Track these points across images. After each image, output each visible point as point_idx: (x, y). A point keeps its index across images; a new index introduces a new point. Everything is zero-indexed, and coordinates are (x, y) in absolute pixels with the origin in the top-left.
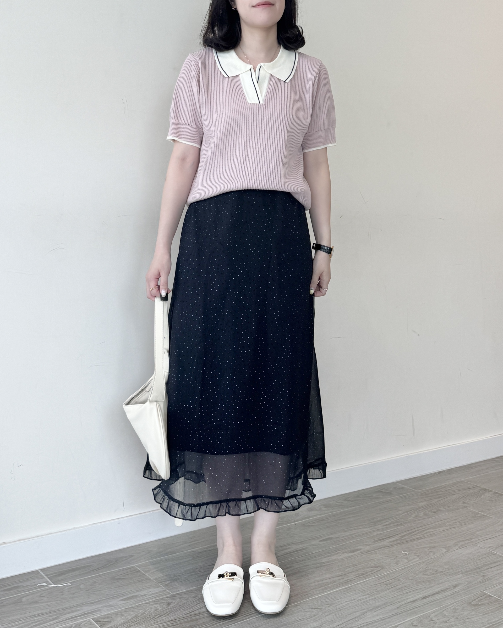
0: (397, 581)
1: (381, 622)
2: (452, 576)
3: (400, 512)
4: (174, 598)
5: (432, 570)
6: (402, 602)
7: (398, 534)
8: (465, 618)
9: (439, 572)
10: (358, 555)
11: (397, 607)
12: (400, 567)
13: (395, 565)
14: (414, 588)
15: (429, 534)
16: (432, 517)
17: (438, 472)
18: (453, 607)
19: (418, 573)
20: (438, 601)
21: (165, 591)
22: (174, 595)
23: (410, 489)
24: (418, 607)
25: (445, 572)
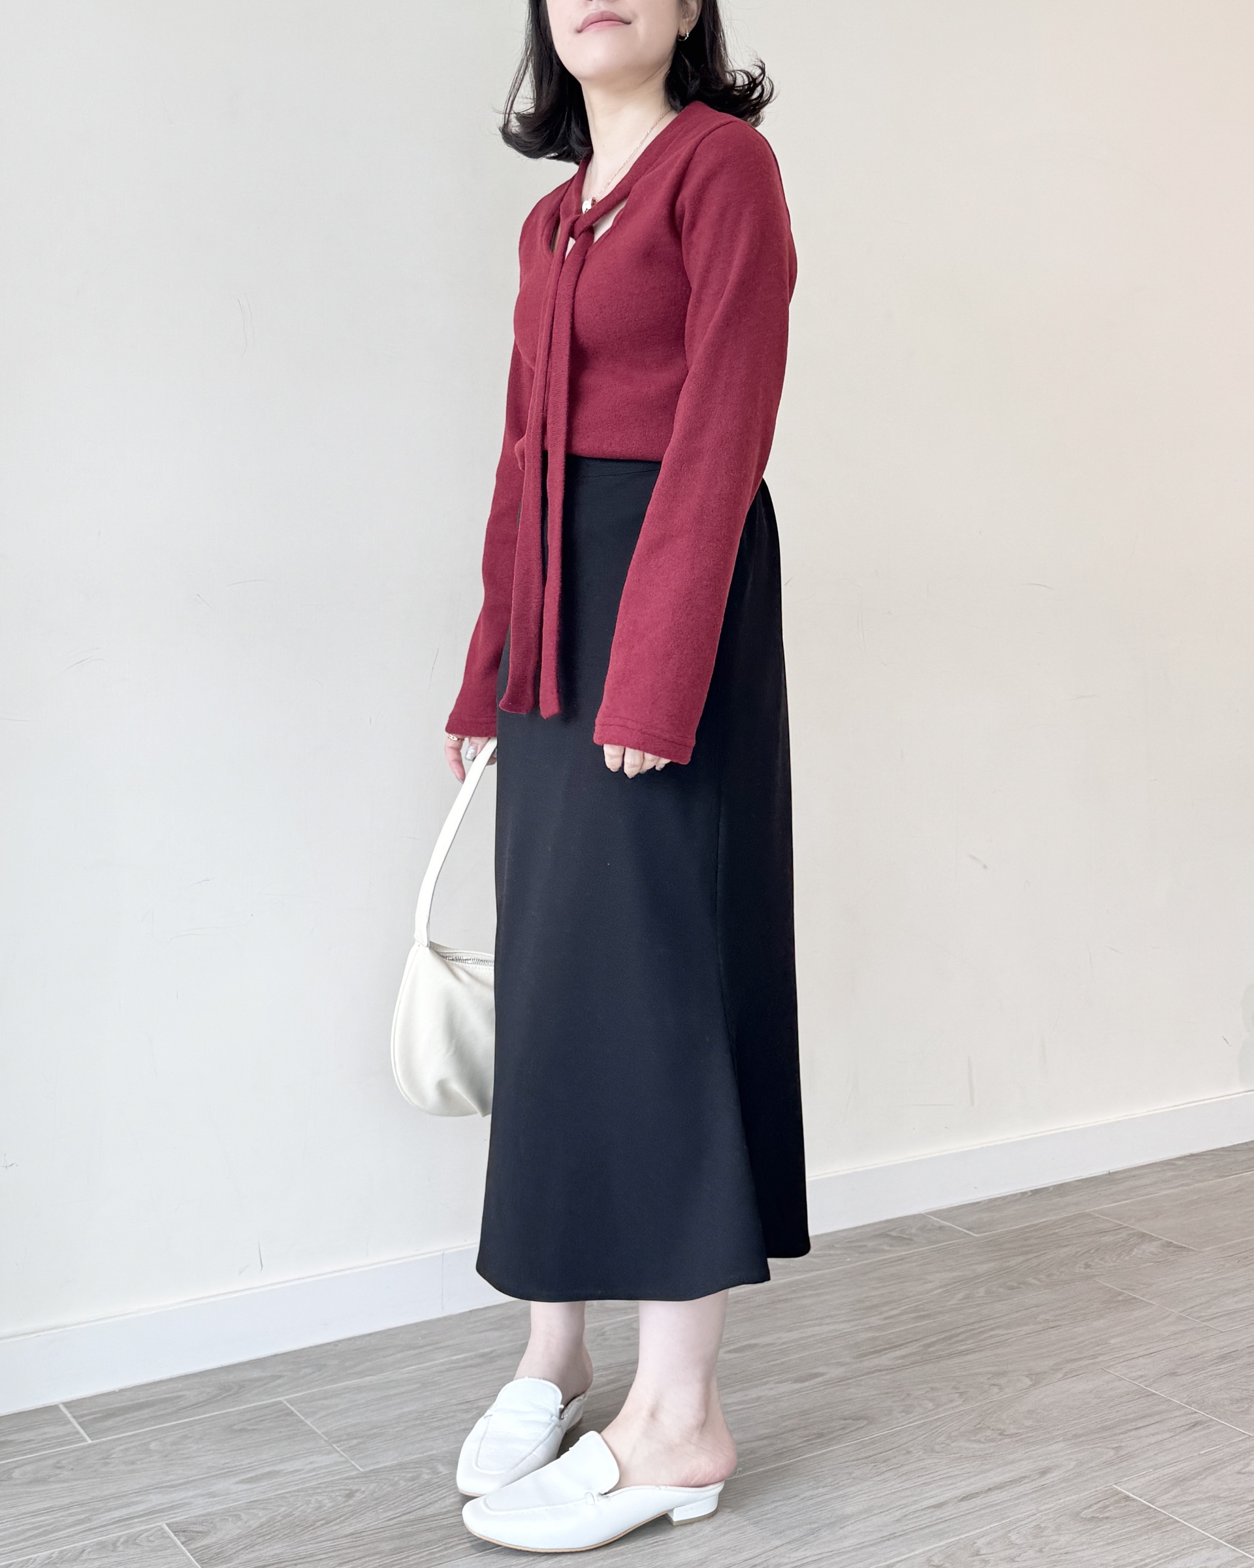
0: (904, 1454)
1: (853, 1554)
2: (1039, 1446)
3: (929, 1286)
4: (364, 1479)
5: (993, 1430)
6: (909, 1508)
7: (916, 1340)
8: (1061, 1551)
9: (1008, 1435)
10: (813, 1389)
11: (896, 1519)
12: (915, 1421)
13: (903, 1414)
14: (942, 1472)
15: (992, 1341)
16: (1005, 1300)
17: (1031, 1191)
18: (1034, 1523)
19: (955, 1436)
20: (998, 1508)
21: (347, 1461)
22: (366, 1473)
23: (960, 1231)
24: (949, 1519)
25: (1023, 1437)
